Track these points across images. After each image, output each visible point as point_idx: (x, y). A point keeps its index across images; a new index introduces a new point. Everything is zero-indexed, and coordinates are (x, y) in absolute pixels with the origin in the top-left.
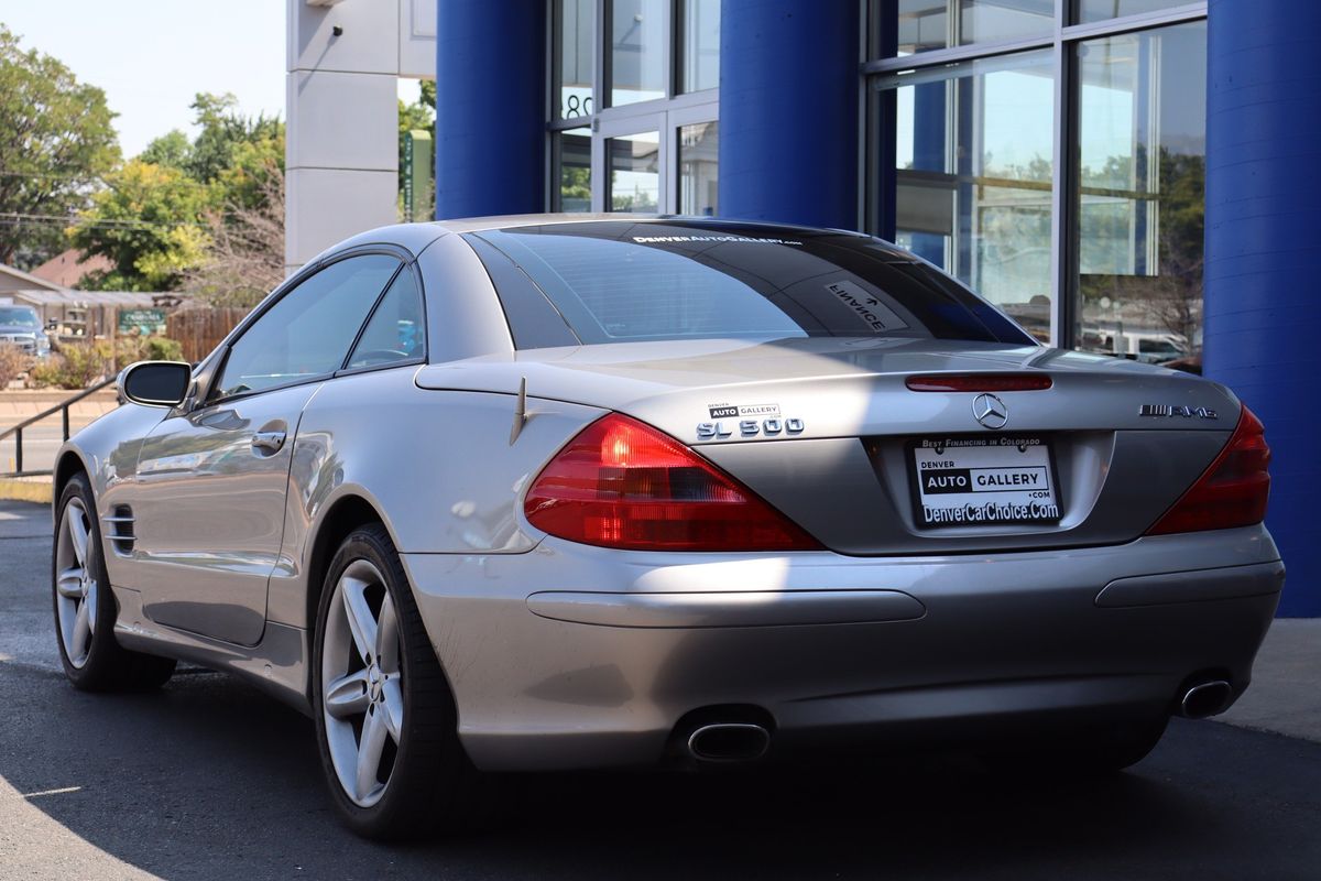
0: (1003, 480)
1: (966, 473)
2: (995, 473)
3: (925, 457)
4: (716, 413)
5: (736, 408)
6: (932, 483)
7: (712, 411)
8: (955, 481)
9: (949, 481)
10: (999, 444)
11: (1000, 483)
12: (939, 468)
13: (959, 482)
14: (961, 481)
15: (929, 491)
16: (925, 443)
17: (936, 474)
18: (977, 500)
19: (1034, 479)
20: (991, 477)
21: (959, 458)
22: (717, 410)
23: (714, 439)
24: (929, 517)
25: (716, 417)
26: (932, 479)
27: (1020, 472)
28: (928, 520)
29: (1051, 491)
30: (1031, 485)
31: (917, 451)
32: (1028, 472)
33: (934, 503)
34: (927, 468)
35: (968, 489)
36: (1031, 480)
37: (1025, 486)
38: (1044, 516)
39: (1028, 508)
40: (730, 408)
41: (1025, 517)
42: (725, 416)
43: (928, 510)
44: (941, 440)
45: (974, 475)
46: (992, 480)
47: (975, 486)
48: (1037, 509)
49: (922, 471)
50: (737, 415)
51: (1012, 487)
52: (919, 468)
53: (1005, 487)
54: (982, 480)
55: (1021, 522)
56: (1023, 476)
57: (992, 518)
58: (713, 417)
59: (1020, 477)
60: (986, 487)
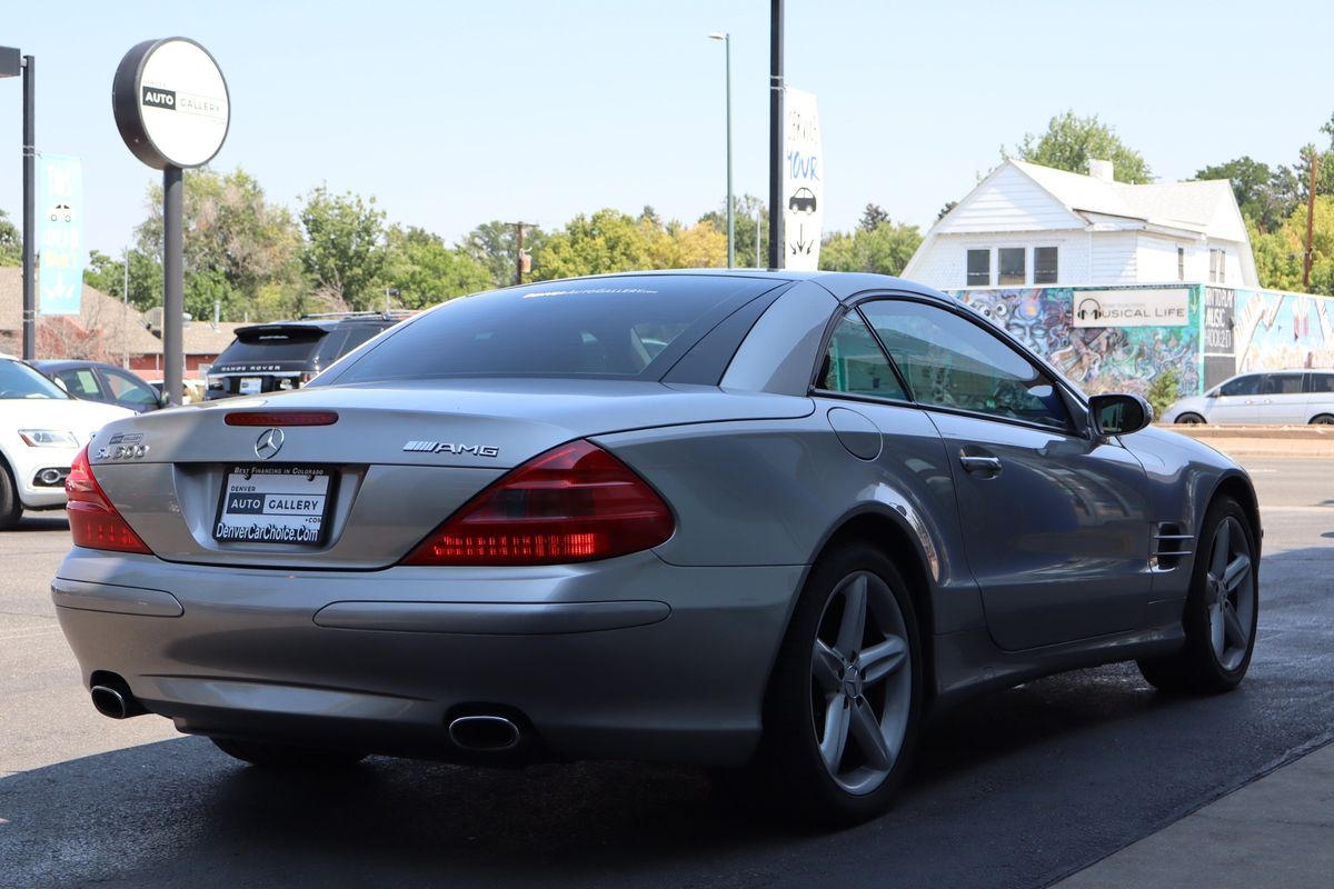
0: (289, 505)
1: (262, 497)
2: (283, 499)
3: (236, 482)
4: (113, 440)
5: (123, 437)
6: (236, 504)
8: (252, 503)
9: (248, 503)
10: (291, 473)
11: (285, 508)
12: (244, 491)
13: (255, 504)
14: (257, 504)
16: (237, 470)
17: (238, 497)
18: (262, 522)
19: (314, 506)
20: (280, 502)
21: (261, 483)
24: (221, 533)
25: (112, 443)
26: (237, 501)
27: (304, 499)
28: (218, 536)
29: (322, 518)
31: (230, 475)
32: (310, 499)
33: (232, 521)
34: (236, 491)
35: (259, 511)
36: (310, 506)
37: (306, 512)
38: (304, 540)
39: (296, 531)
40: (120, 436)
41: (290, 539)
42: (116, 442)
43: (222, 527)
44: (248, 468)
45: (268, 499)
46: (280, 506)
47: (266, 509)
48: (302, 533)
49: (231, 494)
51: (296, 511)
52: (229, 491)
53: (290, 511)
54: (272, 504)
55: (288, 542)
56: (306, 502)
57: (265, 538)
59: (303, 504)
60: (275, 511)
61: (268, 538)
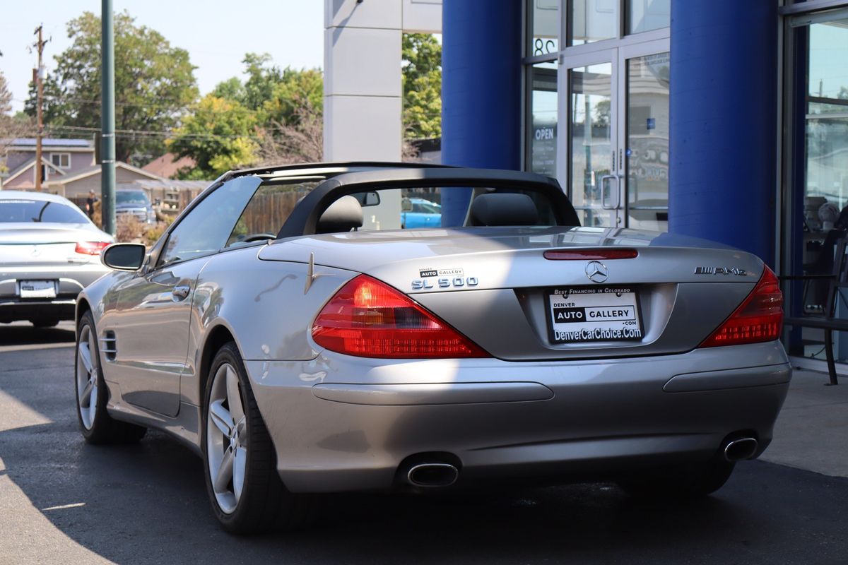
0: (606, 314)
1: (582, 310)
2: (601, 310)
3: (556, 300)
4: (423, 274)
5: (436, 271)
6: (560, 315)
7: (421, 273)
8: (575, 314)
9: (571, 315)
10: (604, 292)
11: (604, 316)
12: (565, 307)
13: (578, 315)
14: (579, 315)
15: (558, 321)
16: (556, 291)
17: (563, 311)
18: (589, 327)
19: (626, 313)
20: (599, 312)
21: (577, 300)
22: (425, 272)
23: (422, 290)
24: (558, 337)
25: (424, 276)
26: (560, 314)
27: (617, 309)
28: (557, 339)
29: (637, 321)
30: (624, 317)
31: (551, 296)
32: (622, 309)
33: (561, 329)
34: (557, 307)
35: (583, 320)
36: (624, 314)
37: (621, 318)
38: (632, 336)
39: (622, 331)
40: (432, 271)
41: (620, 337)
42: (430, 276)
43: (557, 333)
44: (566, 289)
45: (587, 311)
46: (599, 314)
47: (588, 317)
48: (627, 332)
49: (554, 309)
50: (437, 275)
51: (612, 318)
52: (552, 307)
53: (608, 318)
54: (592, 314)
55: (617, 340)
56: (619, 311)
57: (598, 338)
58: (422, 277)
59: (617, 312)
60: (595, 319)
61: (598, 337)
